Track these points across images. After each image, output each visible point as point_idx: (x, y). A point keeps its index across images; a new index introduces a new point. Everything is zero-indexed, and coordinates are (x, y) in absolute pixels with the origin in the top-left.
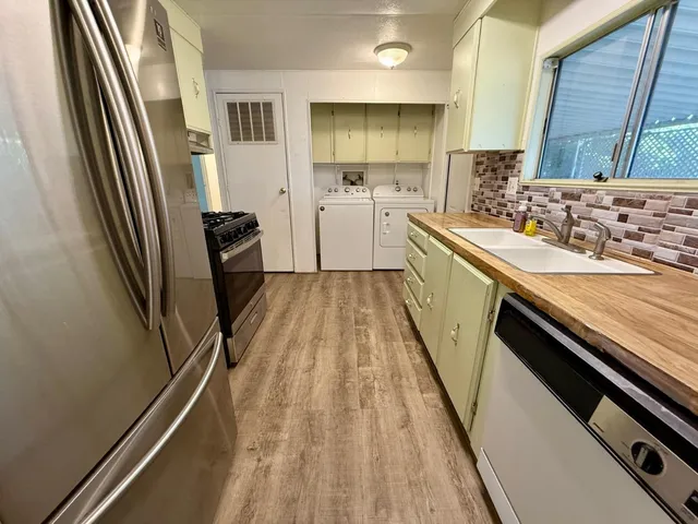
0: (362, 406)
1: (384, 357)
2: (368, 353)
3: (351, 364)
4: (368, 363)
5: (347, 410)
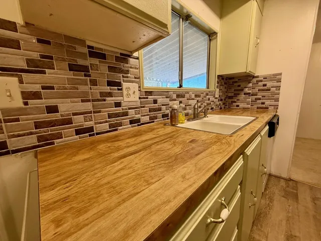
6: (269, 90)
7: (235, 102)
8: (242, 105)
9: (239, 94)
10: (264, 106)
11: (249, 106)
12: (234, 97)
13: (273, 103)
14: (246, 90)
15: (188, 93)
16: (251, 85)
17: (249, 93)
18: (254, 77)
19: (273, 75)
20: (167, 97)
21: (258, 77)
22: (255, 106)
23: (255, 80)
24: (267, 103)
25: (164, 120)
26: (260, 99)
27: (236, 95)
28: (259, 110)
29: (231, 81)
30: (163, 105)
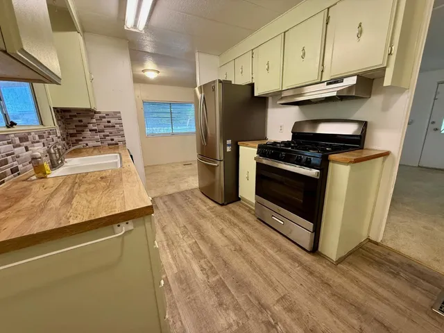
0: (185, 226)
1: (181, 254)
2: (194, 253)
3: (201, 241)
4: (190, 247)
5: (191, 223)
6: (114, 127)
7: (81, 140)
8: (91, 144)
9: (83, 131)
10: (113, 142)
11: (99, 144)
12: (78, 135)
13: (121, 139)
14: (91, 126)
15: (29, 133)
16: (94, 121)
17: (95, 130)
18: (95, 112)
19: (114, 112)
20: (9, 143)
21: (99, 113)
22: (106, 143)
23: (97, 116)
24: (116, 139)
25: (15, 176)
26: (108, 136)
27: (80, 132)
28: (110, 146)
29: (68, 114)
30: (8, 155)
